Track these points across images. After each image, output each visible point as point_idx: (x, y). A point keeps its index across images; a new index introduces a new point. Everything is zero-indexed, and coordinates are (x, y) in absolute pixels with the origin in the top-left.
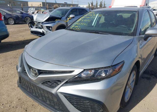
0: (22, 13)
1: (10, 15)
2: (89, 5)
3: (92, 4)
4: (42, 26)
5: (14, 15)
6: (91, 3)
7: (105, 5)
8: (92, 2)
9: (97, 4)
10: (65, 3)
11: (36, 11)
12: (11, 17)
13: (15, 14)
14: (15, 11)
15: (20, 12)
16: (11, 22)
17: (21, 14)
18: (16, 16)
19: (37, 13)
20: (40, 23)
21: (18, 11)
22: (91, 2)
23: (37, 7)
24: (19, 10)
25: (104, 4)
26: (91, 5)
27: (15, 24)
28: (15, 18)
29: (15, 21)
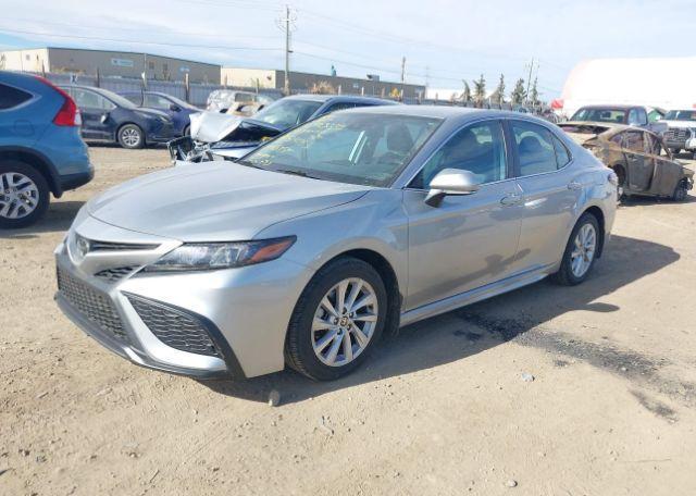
0: (176, 108)
1: (131, 111)
2: (468, 90)
3: (480, 88)
4: (209, 154)
5: (145, 116)
6: (475, 85)
7: (535, 93)
8: (482, 81)
9: (501, 88)
10: (370, 77)
11: (236, 105)
12: (132, 120)
13: (147, 110)
14: (155, 99)
15: (168, 105)
16: (131, 138)
17: (171, 112)
18: (150, 117)
19: (239, 109)
20: (205, 143)
21: (163, 102)
22: (478, 80)
23: (246, 89)
24: (166, 98)
25: (534, 90)
26: (473, 93)
27: (144, 145)
28: (144, 125)
29: (144, 134)
